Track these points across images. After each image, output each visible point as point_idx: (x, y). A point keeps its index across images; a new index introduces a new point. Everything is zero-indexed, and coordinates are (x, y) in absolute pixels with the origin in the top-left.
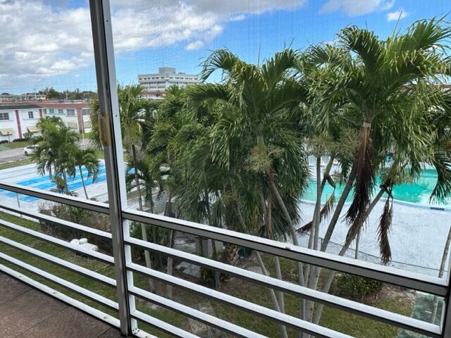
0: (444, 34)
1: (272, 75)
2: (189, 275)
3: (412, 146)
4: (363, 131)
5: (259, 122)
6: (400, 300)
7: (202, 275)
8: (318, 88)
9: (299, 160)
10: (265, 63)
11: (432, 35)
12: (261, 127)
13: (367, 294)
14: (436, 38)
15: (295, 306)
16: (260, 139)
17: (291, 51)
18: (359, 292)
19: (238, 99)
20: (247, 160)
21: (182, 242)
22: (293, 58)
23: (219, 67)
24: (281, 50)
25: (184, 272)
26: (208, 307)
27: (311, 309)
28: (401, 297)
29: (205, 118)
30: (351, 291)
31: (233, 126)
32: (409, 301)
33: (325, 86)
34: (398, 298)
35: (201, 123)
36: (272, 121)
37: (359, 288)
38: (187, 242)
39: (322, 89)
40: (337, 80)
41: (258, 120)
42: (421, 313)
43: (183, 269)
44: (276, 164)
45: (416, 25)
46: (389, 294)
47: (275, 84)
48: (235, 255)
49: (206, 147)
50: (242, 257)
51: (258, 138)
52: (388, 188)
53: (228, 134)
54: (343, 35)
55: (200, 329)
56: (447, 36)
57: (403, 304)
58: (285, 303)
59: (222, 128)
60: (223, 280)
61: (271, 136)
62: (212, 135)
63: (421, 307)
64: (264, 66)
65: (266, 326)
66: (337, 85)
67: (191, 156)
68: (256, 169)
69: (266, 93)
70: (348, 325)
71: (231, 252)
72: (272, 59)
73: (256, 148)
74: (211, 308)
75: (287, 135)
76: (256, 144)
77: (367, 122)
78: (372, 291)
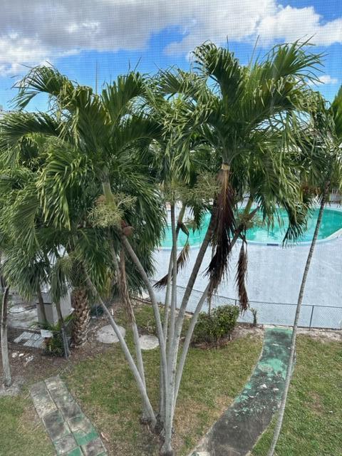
0: (306, 62)
1: (115, 104)
2: (31, 348)
3: (283, 191)
4: (222, 174)
5: (103, 165)
6: (251, 337)
7: (48, 345)
8: (174, 121)
9: (157, 212)
10: (105, 88)
11: (295, 62)
12: (106, 171)
13: (222, 335)
14: (299, 66)
15: (154, 361)
16: (106, 186)
17: (138, 75)
18: (215, 335)
19: (72, 133)
20: (91, 214)
21: (21, 309)
22: (140, 84)
23: (42, 90)
24: (125, 73)
25: (26, 344)
26: (57, 382)
27: (174, 372)
28: (251, 334)
29: (35, 161)
30: (207, 336)
31: (69, 171)
32: (259, 337)
33: (184, 119)
34: (249, 335)
35: (29, 167)
36: (119, 164)
37: (214, 333)
38: (27, 309)
39: (181, 123)
40: (197, 112)
41: (102, 162)
42: (270, 347)
43: (23, 341)
44: (127, 216)
45: (277, 50)
46: (240, 333)
47: (120, 117)
48: (85, 318)
49: (33, 200)
50: (93, 317)
51: (103, 185)
52: (241, 233)
53: (64, 181)
54: (200, 54)
55: (49, 411)
56: (309, 65)
57: (254, 341)
58: (144, 360)
59: (53, 174)
60: (73, 347)
61: (118, 182)
62: (39, 184)
63: (268, 340)
64: (104, 92)
65: (125, 391)
66: (197, 118)
67: (12, 214)
68: (104, 224)
69: (109, 126)
70: (207, 372)
71: (81, 316)
72: (114, 83)
73: (102, 197)
74: (60, 382)
75: (140, 181)
76: (102, 193)
77: (226, 164)
78: (226, 333)
